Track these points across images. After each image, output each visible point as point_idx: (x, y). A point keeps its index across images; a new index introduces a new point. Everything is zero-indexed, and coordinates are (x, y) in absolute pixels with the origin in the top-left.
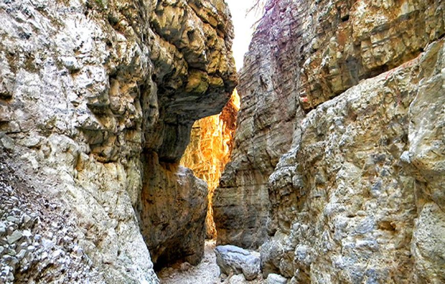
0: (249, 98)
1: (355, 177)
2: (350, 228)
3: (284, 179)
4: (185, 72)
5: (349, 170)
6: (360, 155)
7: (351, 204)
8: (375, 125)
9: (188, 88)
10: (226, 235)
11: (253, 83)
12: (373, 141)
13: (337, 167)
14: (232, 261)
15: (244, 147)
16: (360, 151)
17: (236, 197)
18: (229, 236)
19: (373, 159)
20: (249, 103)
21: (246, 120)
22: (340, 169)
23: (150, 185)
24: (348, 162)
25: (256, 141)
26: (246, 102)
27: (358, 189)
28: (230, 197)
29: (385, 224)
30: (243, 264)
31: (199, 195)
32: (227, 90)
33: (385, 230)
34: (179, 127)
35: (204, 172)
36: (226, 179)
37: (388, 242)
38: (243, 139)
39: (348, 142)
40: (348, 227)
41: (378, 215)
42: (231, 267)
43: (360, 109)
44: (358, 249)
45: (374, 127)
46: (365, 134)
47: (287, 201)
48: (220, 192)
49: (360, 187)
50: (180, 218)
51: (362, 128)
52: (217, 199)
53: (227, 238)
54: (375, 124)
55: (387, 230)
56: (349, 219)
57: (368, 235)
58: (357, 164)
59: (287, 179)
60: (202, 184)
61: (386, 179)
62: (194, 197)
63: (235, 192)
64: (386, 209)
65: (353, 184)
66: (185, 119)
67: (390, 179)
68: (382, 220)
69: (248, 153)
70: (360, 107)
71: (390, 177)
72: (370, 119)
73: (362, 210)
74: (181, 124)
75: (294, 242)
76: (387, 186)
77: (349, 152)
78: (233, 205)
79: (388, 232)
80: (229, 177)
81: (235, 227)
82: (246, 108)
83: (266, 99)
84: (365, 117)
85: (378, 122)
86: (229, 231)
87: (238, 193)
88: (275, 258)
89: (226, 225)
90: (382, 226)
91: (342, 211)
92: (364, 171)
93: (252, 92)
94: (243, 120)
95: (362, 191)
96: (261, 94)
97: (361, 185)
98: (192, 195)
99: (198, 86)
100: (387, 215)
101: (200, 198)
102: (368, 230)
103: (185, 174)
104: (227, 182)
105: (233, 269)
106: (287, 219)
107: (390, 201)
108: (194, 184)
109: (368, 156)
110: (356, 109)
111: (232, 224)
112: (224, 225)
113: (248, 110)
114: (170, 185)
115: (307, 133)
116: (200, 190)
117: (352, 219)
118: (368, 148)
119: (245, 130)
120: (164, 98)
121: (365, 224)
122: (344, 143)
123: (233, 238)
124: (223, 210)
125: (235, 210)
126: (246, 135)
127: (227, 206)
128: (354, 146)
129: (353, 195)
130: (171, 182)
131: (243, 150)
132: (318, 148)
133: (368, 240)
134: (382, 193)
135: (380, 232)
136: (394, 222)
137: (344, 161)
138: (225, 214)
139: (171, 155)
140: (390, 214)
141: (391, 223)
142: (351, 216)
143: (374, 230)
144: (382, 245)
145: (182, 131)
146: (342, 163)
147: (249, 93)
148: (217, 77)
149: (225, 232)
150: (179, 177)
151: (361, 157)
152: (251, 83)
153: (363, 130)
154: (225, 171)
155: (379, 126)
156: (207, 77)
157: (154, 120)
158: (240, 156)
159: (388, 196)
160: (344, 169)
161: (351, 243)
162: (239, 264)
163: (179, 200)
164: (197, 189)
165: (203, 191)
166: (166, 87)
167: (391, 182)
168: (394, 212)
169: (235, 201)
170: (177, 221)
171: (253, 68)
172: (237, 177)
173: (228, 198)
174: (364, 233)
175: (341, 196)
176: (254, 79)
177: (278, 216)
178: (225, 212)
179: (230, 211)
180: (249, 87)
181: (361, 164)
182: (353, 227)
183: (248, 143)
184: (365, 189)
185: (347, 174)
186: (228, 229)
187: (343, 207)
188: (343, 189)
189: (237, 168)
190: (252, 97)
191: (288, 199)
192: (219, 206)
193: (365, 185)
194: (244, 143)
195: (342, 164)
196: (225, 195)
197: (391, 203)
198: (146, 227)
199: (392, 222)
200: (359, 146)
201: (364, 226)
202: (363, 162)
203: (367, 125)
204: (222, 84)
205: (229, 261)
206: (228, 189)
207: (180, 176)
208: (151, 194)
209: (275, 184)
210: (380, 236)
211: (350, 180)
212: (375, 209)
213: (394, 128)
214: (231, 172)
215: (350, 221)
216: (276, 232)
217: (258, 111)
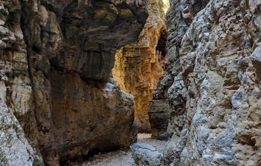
0: (174, 31)
1: (217, 86)
2: (210, 139)
3: (176, 91)
4: (89, 4)
5: (212, 79)
6: (222, 62)
7: (213, 115)
8: (238, 25)
9: (95, 19)
10: (158, 133)
11: (176, 18)
12: (235, 44)
13: (201, 77)
14: (141, 155)
15: (169, 69)
16: (222, 57)
17: (164, 106)
18: (160, 133)
19: (235, 66)
20: (174, 35)
21: (172, 48)
22: (203, 79)
23: (73, 98)
24: (212, 71)
25: (177, 64)
26: (171, 34)
27: (220, 100)
28: (161, 106)
29: (245, 138)
30: (149, 158)
31: (125, 106)
32: (140, 21)
33: (246, 145)
34: (103, 53)
35: (144, 88)
36: (157, 93)
37: (248, 159)
38: (169, 63)
39: (210, 49)
40: (209, 139)
41: (238, 129)
42: (141, 160)
43: (222, 9)
44: (215, 162)
45: (237, 27)
46: (227, 37)
47: (180, 110)
48: (153, 103)
49: (222, 97)
50: (107, 122)
51: (223, 30)
52: (151, 107)
53: (158, 135)
54: (238, 23)
55: (249, 144)
56: (211, 130)
57: (226, 148)
58: (220, 72)
59: (178, 92)
60: (128, 97)
61: (248, 87)
62: (120, 106)
63: (164, 102)
64: (247, 121)
65: (215, 94)
66: (107, 47)
67: (252, 87)
68: (242, 133)
69: (173, 73)
70: (222, 6)
71: (253, 84)
72: (232, 18)
73: (224, 121)
74: (104, 51)
75: (182, 145)
76: (249, 95)
77: (212, 60)
78: (162, 112)
79: (249, 147)
80: (159, 92)
81: (164, 127)
82: (171, 39)
83: (184, 29)
84: (226, 17)
85: (241, 20)
86: (159, 130)
87: (166, 103)
88: (171, 156)
89: (157, 126)
90: (242, 140)
91: (205, 122)
92: (227, 79)
93: (176, 25)
94: (169, 49)
95: (223, 101)
96: (181, 25)
97: (223, 95)
98: (118, 105)
99: (105, 17)
100: (248, 129)
101: (126, 107)
102: (225, 144)
103: (111, 90)
104: (158, 95)
105: (142, 161)
106: (180, 125)
107: (251, 112)
108: (120, 97)
109: (231, 62)
110: (219, 9)
111: (162, 125)
112: (156, 125)
113: (173, 40)
114: (95, 98)
115: (184, 47)
116: (126, 101)
117: (214, 130)
118: (230, 53)
119: (170, 56)
120: (73, 27)
121: (223, 137)
122: (207, 50)
123: (162, 135)
124: (155, 115)
125: (163, 115)
126: (171, 60)
127: (157, 112)
128: (216, 53)
129: (215, 106)
130: (97, 96)
131: (169, 71)
132: (189, 59)
133: (227, 154)
134: (243, 103)
135: (240, 146)
136: (254, 137)
137: (208, 70)
138: (157, 118)
139: (98, 76)
140: (251, 127)
141: (252, 138)
142: (213, 128)
143: (233, 144)
144: (240, 161)
145: (105, 57)
146: (206, 72)
147: (173, 27)
148: (124, 8)
149: (157, 131)
150: (105, 93)
151: (223, 64)
152: (175, 18)
153: (225, 32)
154: (157, 87)
155: (243, 25)
156: (114, 8)
157: (56, 45)
158: (167, 76)
159: (250, 106)
160: (207, 78)
161: (209, 156)
162: (146, 158)
163: (105, 109)
164: (123, 101)
165: (129, 102)
166: (72, 18)
167: (254, 91)
168: (255, 125)
169: (163, 109)
170: (105, 125)
171: (176, 6)
172: (165, 91)
173: (158, 106)
174: (221, 147)
175: (204, 107)
176: (177, 15)
177: (174, 122)
178: (156, 116)
179: (160, 116)
180: (173, 22)
181: (224, 72)
182: (213, 139)
183: (172, 65)
184: (226, 99)
185: (209, 84)
186: (159, 129)
187: (206, 118)
188: (206, 100)
189: (164, 85)
190: (176, 29)
191: (180, 109)
192: (153, 113)
193: (227, 95)
194: (169, 66)
195: (206, 74)
196: (157, 104)
197: (252, 115)
198: (73, 129)
199: (252, 136)
200: (220, 51)
201: (223, 139)
202: (225, 70)
203: (229, 25)
204: (130, 14)
205: (139, 155)
206: (158, 100)
207: (107, 91)
208: (76, 105)
209: (170, 96)
210: (240, 151)
211: (213, 90)
212: (235, 121)
213: (256, 23)
214: (160, 88)
215: (211, 132)
216: (173, 136)
217: (179, 40)
